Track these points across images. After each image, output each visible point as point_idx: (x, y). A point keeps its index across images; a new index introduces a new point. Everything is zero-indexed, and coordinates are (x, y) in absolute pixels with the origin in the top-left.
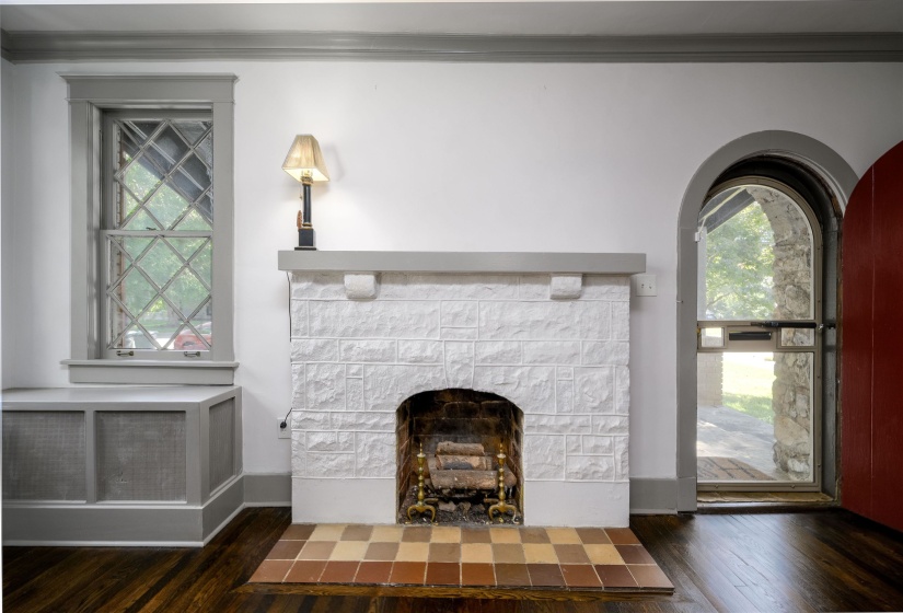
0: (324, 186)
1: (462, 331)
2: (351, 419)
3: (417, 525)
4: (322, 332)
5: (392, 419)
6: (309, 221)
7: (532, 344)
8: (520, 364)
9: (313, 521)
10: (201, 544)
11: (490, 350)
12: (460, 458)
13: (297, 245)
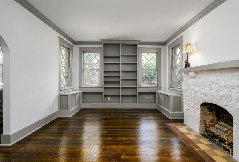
0: (191, 53)
1: (214, 87)
2: (192, 105)
3: (203, 137)
4: (188, 85)
5: (199, 107)
6: (188, 61)
7: (237, 93)
8: (232, 100)
9: (186, 124)
10: (170, 118)
11: (222, 93)
12: (222, 127)
13: (184, 67)
